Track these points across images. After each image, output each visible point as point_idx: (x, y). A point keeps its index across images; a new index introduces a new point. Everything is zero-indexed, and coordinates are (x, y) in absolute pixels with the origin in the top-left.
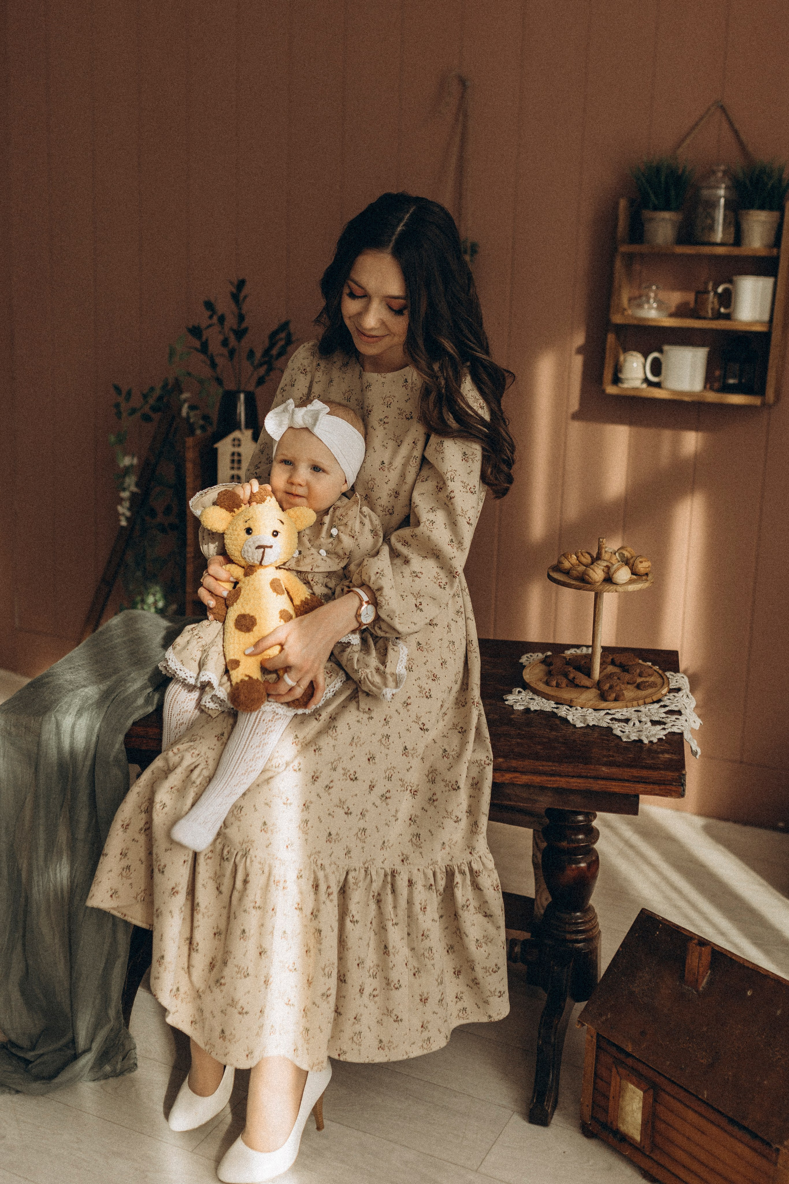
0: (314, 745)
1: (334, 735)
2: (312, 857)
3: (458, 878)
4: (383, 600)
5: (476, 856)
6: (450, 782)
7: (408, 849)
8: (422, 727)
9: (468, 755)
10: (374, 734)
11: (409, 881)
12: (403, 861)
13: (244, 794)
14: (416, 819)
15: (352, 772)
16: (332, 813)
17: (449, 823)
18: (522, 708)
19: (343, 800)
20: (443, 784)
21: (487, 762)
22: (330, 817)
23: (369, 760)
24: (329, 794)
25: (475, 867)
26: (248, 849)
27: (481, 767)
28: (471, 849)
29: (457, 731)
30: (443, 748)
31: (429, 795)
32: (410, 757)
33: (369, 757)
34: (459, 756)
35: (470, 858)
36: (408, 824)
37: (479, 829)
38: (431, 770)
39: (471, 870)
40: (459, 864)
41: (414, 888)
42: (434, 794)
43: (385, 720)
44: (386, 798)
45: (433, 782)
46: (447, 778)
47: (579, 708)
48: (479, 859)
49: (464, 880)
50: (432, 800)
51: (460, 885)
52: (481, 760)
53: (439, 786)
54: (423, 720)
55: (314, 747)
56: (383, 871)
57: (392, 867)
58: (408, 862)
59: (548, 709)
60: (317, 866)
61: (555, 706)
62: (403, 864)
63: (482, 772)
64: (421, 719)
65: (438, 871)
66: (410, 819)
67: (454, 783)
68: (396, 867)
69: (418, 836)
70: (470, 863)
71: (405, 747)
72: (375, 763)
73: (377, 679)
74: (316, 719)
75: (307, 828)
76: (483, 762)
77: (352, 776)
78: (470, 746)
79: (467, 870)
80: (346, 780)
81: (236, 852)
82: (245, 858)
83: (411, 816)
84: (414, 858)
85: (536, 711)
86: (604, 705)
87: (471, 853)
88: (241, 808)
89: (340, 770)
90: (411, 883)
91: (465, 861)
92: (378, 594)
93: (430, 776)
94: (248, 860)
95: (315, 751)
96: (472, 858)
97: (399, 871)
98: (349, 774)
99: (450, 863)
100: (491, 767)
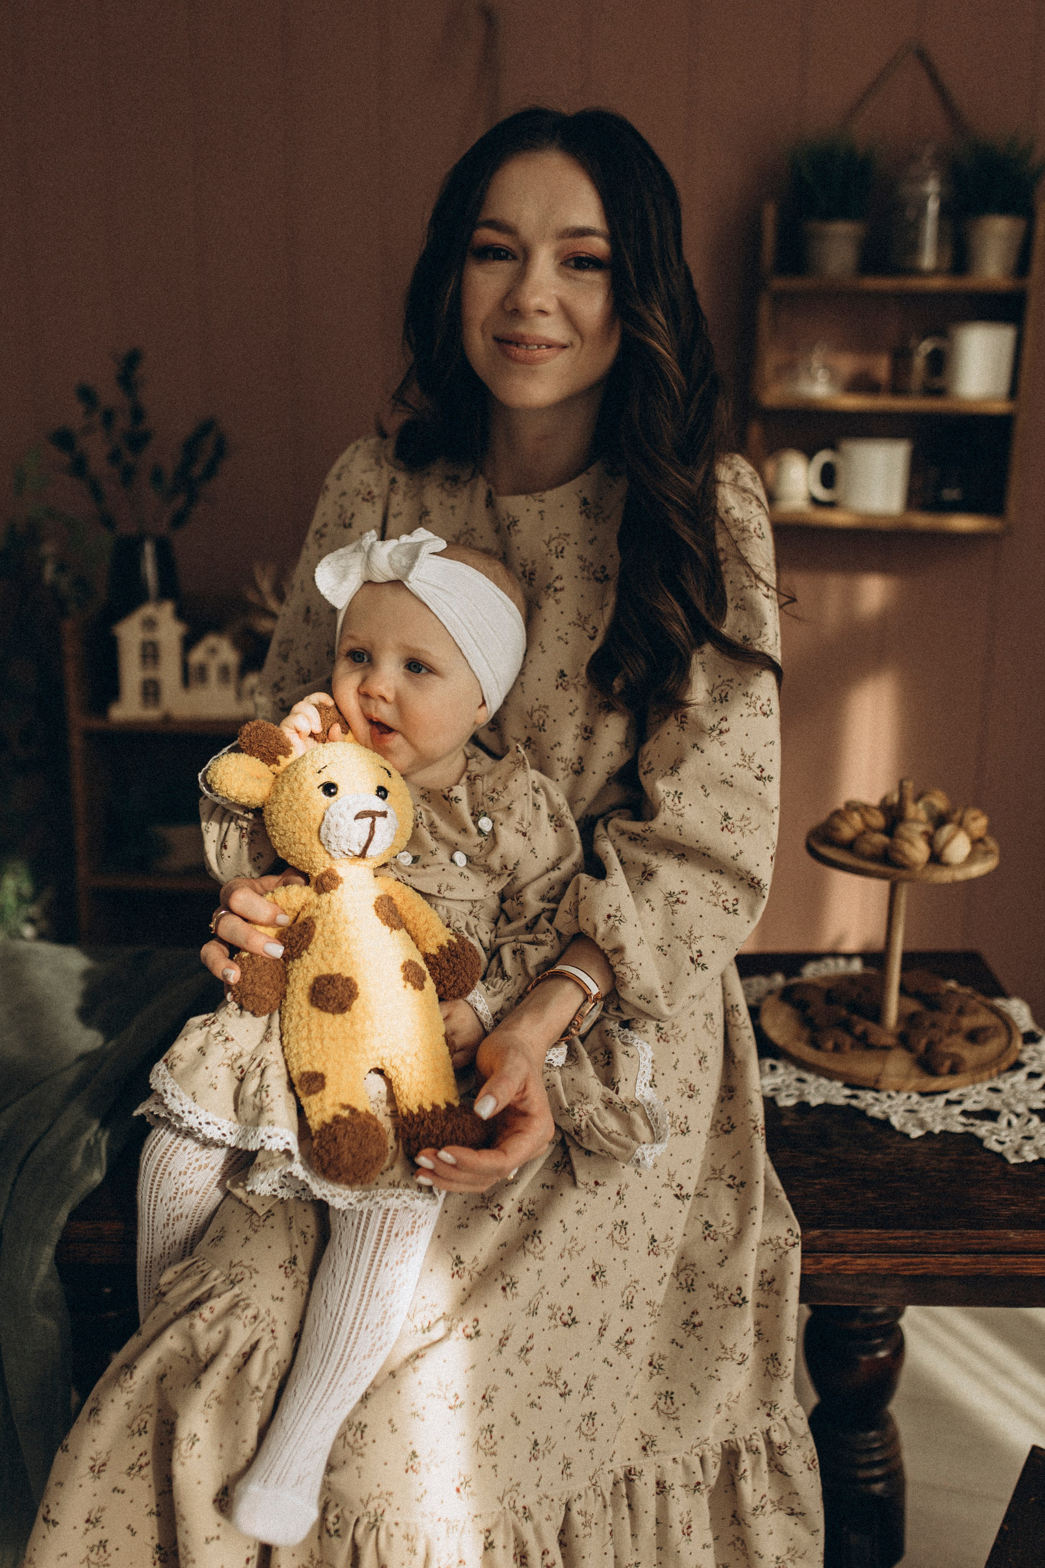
0: (500, 1279)
1: (537, 1250)
2: (506, 1500)
3: (746, 1461)
4: (628, 971)
5: (779, 1419)
6: (726, 1289)
7: (653, 1423)
8: (678, 1192)
9: (757, 1233)
10: (601, 1226)
11: (658, 1483)
12: (644, 1449)
13: (366, 1397)
14: (661, 1362)
15: (565, 1310)
16: (537, 1401)
17: (728, 1369)
18: (791, 1102)
19: (555, 1369)
20: (711, 1292)
21: (791, 1240)
22: (535, 1409)
23: (594, 1278)
24: (527, 1363)
25: (777, 1437)
26: (379, 1511)
27: (780, 1251)
28: (769, 1406)
29: (723, 1183)
30: (703, 1220)
31: (685, 1314)
32: (663, 1256)
33: (593, 1272)
34: (740, 1235)
35: (767, 1423)
36: (648, 1374)
37: (783, 1368)
38: (682, 1266)
39: (769, 1443)
40: (748, 1437)
41: (670, 1498)
42: (695, 1313)
43: (618, 1193)
44: (627, 1344)
45: (690, 1288)
46: (720, 1282)
47: (893, 1094)
48: (783, 1423)
49: (756, 1465)
50: (691, 1325)
51: (748, 1473)
52: (779, 1238)
53: (704, 1297)
54: (678, 1180)
55: (502, 1283)
56: (612, 1475)
57: (628, 1463)
58: (655, 1449)
59: (840, 1101)
60: (517, 1513)
61: (848, 1092)
62: (647, 1455)
63: (781, 1258)
64: (676, 1177)
65: (709, 1454)
66: (651, 1364)
67: (735, 1292)
68: (632, 1463)
69: (669, 1395)
70: (768, 1431)
71: (653, 1237)
72: (606, 1282)
73: (612, 1123)
74: (493, 1216)
75: (492, 1443)
76: (782, 1242)
77: (566, 1318)
78: (758, 1215)
79: (762, 1445)
80: (556, 1326)
81: (355, 1518)
82: (374, 1531)
83: (652, 1356)
84: (667, 1441)
85: (819, 1106)
86: (936, 1084)
87: (769, 1415)
88: (362, 1428)
89: (544, 1311)
90: (662, 1488)
91: (756, 1431)
92: (614, 960)
93: (682, 1277)
94: (383, 1534)
95: (504, 1289)
96: (772, 1423)
97: (638, 1469)
98: (559, 1314)
99: (731, 1437)
100: (798, 1249)
